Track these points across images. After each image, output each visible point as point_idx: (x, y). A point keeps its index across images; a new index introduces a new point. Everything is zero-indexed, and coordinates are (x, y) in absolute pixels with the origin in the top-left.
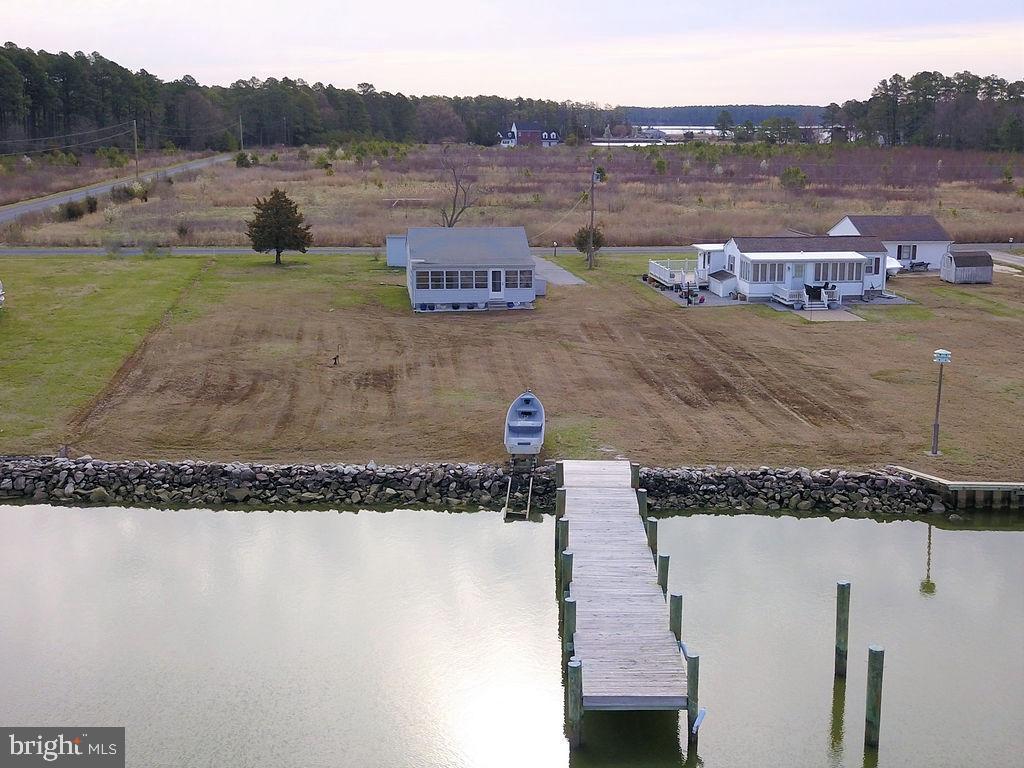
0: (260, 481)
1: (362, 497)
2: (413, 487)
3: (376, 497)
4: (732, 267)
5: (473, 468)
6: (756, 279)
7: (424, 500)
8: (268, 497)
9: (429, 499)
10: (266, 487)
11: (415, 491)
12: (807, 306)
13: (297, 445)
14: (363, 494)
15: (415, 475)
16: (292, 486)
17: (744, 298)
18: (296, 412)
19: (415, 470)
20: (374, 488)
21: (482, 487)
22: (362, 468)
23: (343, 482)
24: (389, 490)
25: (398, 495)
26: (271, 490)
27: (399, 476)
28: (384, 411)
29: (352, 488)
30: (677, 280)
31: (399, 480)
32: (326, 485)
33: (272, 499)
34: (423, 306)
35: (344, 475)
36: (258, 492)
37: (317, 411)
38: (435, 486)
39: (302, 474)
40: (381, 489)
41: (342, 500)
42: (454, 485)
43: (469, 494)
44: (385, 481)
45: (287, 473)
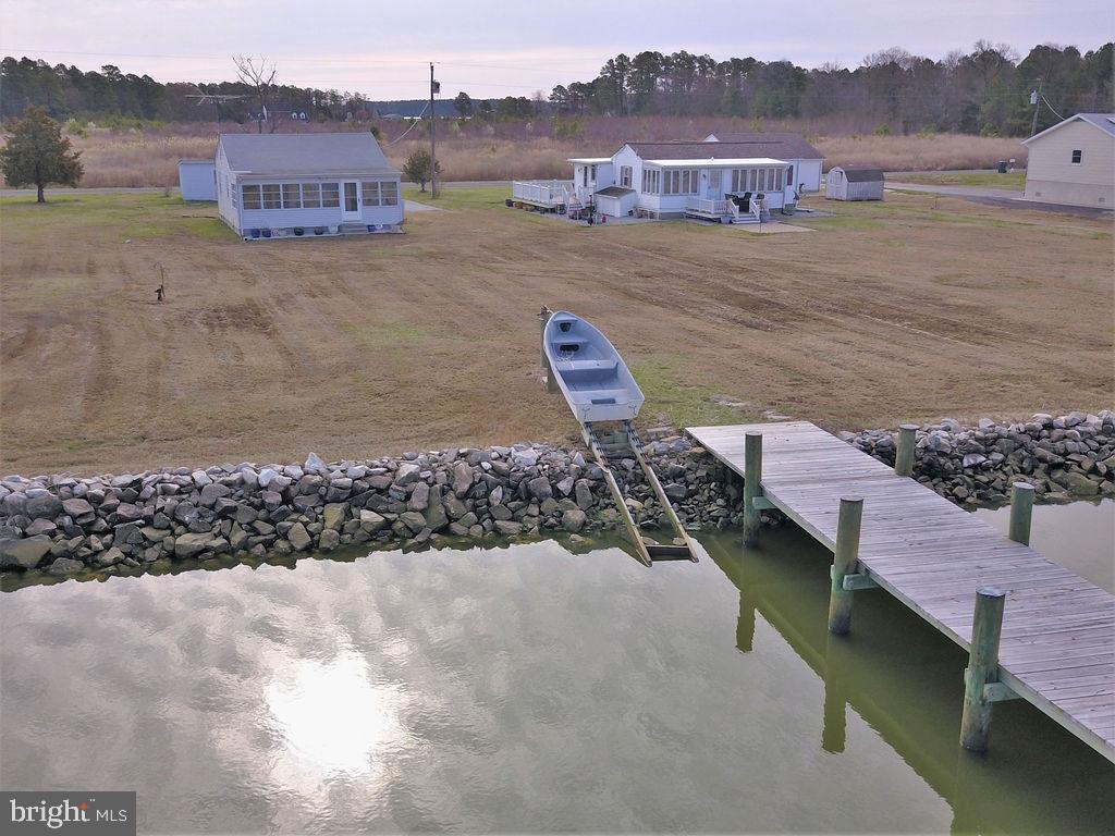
0: (74, 518)
1: (312, 535)
2: (417, 503)
3: (341, 532)
4: (627, 181)
5: (527, 455)
6: (667, 191)
7: (444, 530)
8: (97, 552)
9: (455, 527)
10: (88, 530)
11: (423, 512)
12: (737, 218)
13: (139, 432)
14: (313, 527)
15: (414, 478)
16: (149, 521)
17: (652, 215)
18: (117, 371)
19: (408, 468)
20: (334, 513)
21: (557, 494)
22: (296, 471)
23: (262, 506)
24: (366, 515)
25: (388, 524)
26: (102, 533)
27: (381, 482)
28: (277, 362)
29: (284, 516)
30: (558, 201)
31: (380, 491)
32: (226, 514)
33: (109, 557)
34: (256, 233)
35: (260, 488)
36: (72, 543)
37: (156, 368)
38: (463, 497)
39: (165, 492)
40: (348, 514)
41: (269, 544)
42: (497, 493)
43: (534, 510)
44: (353, 497)
45: (134, 492)
